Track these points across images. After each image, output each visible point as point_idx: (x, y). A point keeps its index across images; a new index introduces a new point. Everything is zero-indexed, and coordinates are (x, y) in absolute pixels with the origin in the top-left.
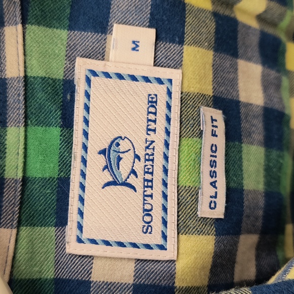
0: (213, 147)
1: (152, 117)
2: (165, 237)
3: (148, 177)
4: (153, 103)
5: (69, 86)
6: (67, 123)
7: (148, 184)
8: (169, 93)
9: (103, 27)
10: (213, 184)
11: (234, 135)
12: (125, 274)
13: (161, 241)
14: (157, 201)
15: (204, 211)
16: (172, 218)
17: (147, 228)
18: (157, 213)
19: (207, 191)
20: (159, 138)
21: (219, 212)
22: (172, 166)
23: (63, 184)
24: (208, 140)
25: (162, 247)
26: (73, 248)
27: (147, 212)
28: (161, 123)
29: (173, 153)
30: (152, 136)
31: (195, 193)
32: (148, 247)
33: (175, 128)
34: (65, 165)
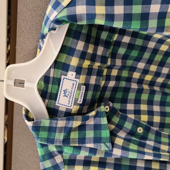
0: (82, 93)
1: (73, 87)
2: (71, 105)
3: (70, 96)
4: (73, 84)
5: (60, 79)
6: (59, 85)
7: (70, 97)
8: (76, 83)
9: (67, 71)
10: (81, 98)
11: (87, 90)
12: (64, 110)
13: (71, 106)
14: (71, 100)
15: (78, 102)
16: (73, 103)
17: (69, 104)
18: (71, 102)
19: (80, 99)
20: (73, 90)
21: (81, 103)
22: (75, 95)
23: (57, 94)
24: (82, 91)
25: (70, 107)
26: (57, 104)
27: (69, 101)
28: (74, 88)
29: (75, 93)
30: (72, 90)
31: (78, 99)
32: (68, 106)
33: (76, 89)
34: (58, 92)
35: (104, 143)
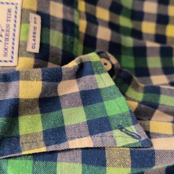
0: (35, 28)
1: (9, 16)
4: (9, 11)
7: (7, 39)
8: (16, 8)
10: (34, 40)
13: (11, 59)
14: (10, 46)
16: (16, 51)
17: (6, 55)
18: (10, 50)
19: (31, 42)
20: (12, 23)
21: (37, 50)
22: (17, 33)
24: (32, 25)
27: (6, 49)
28: (13, 18)
29: (17, 29)
30: (9, 23)
32: (6, 61)
33: (18, 20)
35: (121, 128)
